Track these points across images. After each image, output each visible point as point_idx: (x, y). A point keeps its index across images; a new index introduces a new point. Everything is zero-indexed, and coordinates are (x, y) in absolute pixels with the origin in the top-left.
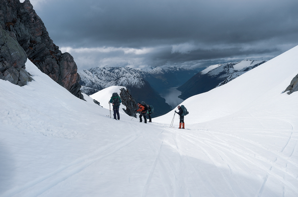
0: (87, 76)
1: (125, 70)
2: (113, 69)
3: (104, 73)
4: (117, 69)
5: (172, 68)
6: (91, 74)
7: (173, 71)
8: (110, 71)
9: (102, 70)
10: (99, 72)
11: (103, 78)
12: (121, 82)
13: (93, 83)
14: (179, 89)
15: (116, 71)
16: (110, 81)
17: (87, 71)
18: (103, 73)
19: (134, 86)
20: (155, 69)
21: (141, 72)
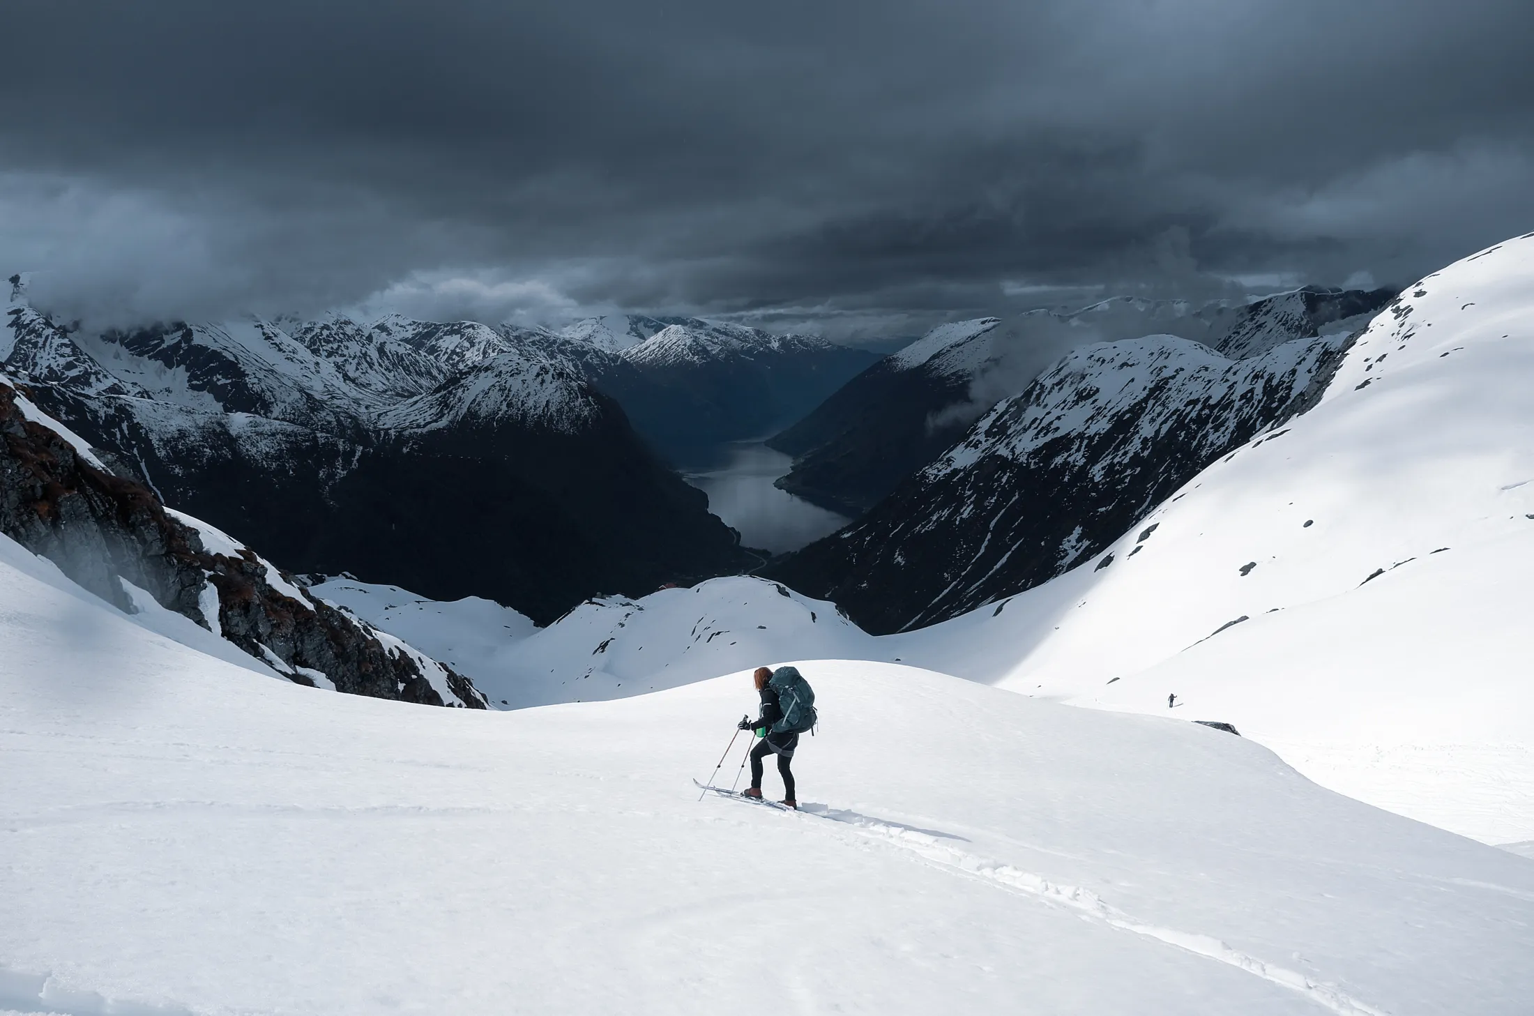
0: (283, 367)
1: (493, 337)
2: (429, 335)
3: (381, 350)
4: (452, 332)
5: (743, 338)
6: (304, 353)
7: (749, 352)
8: (417, 342)
9: (370, 338)
10: (354, 348)
11: (376, 379)
12: (468, 397)
13: (314, 405)
14: (780, 445)
15: (449, 343)
16: (412, 395)
17: (285, 339)
18: (374, 354)
19: (538, 423)
20: (654, 340)
21: (579, 353)
